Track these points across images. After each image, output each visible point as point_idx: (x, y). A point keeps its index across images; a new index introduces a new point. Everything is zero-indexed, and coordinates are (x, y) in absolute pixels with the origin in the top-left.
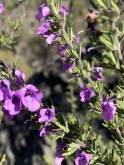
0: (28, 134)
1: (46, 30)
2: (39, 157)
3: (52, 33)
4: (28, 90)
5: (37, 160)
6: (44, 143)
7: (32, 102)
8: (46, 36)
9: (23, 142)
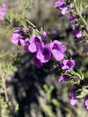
0: (27, 88)
1: (62, 4)
2: (36, 105)
3: (66, 6)
4: (55, 44)
5: (35, 108)
6: (39, 95)
7: (58, 54)
8: (61, 9)
9: (24, 94)
